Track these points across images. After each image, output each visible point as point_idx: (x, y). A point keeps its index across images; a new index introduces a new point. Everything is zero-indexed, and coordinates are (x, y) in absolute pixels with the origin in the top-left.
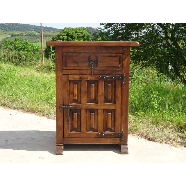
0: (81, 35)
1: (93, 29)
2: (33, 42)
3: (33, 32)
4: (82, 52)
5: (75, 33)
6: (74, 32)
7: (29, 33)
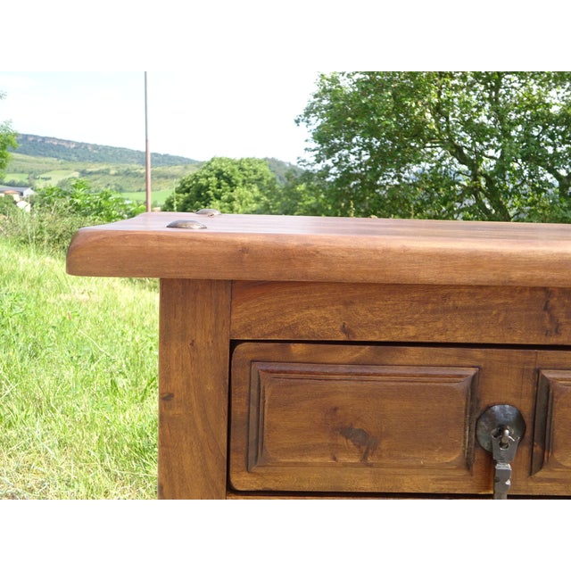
0: (253, 177)
1: (280, 164)
2: (133, 192)
3: (135, 166)
4: (410, 333)
5: (237, 171)
6: (236, 167)
7: (125, 169)
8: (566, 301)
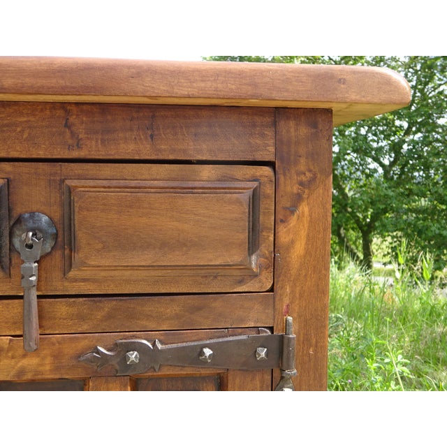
8: (84, 119)
